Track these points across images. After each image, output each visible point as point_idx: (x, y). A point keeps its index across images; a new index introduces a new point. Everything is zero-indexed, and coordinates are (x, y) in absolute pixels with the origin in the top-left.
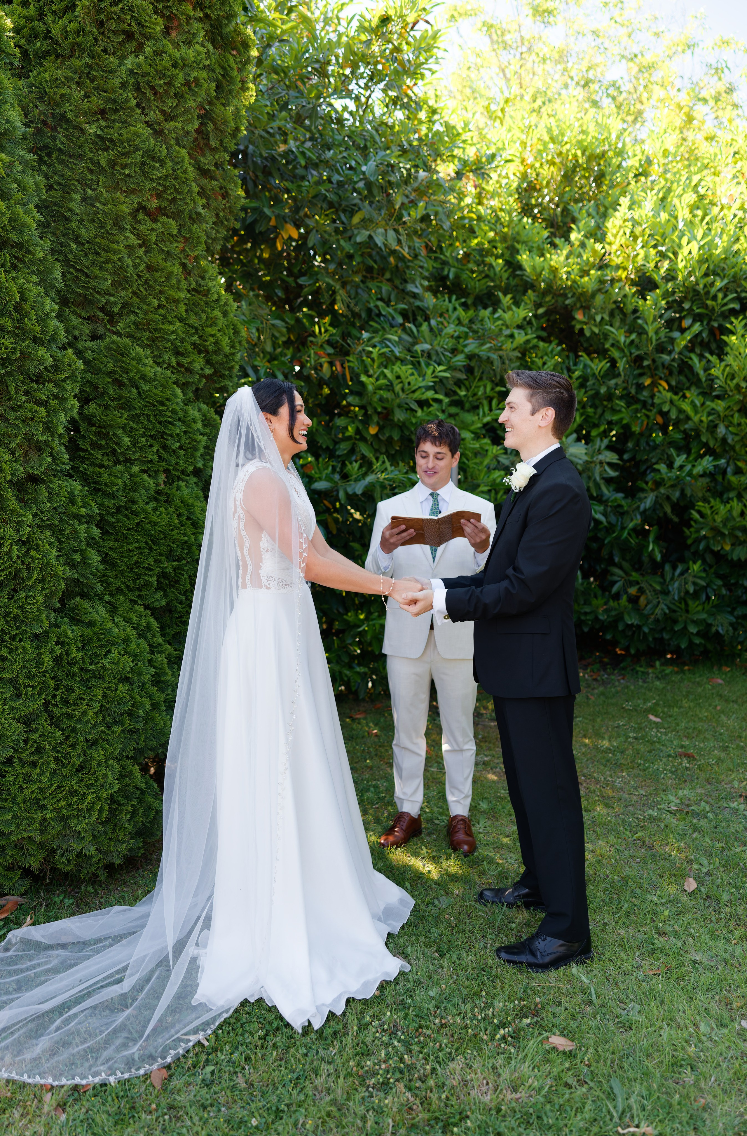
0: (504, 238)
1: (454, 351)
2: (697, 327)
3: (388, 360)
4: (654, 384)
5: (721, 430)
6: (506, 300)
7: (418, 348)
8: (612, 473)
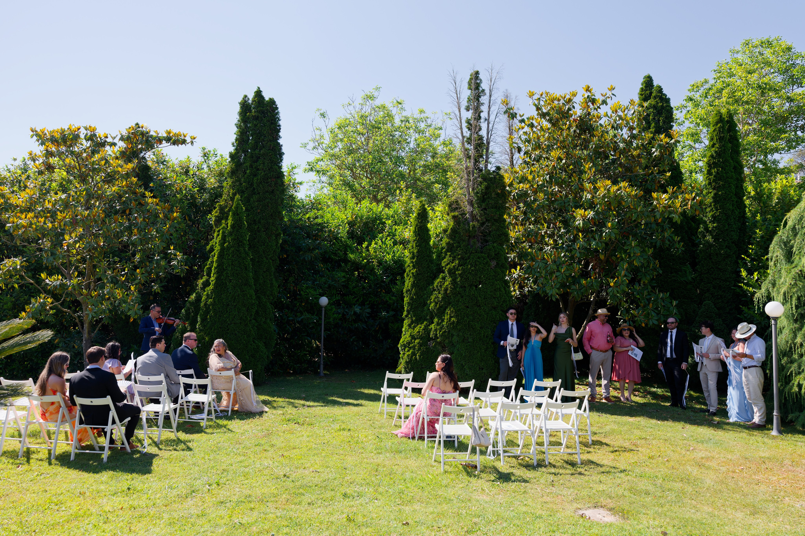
0: (344, 244)
1: (325, 283)
2: (391, 277)
3: (307, 288)
4: (381, 291)
5: (396, 304)
6: (343, 264)
7: (316, 283)
8: (367, 315)
